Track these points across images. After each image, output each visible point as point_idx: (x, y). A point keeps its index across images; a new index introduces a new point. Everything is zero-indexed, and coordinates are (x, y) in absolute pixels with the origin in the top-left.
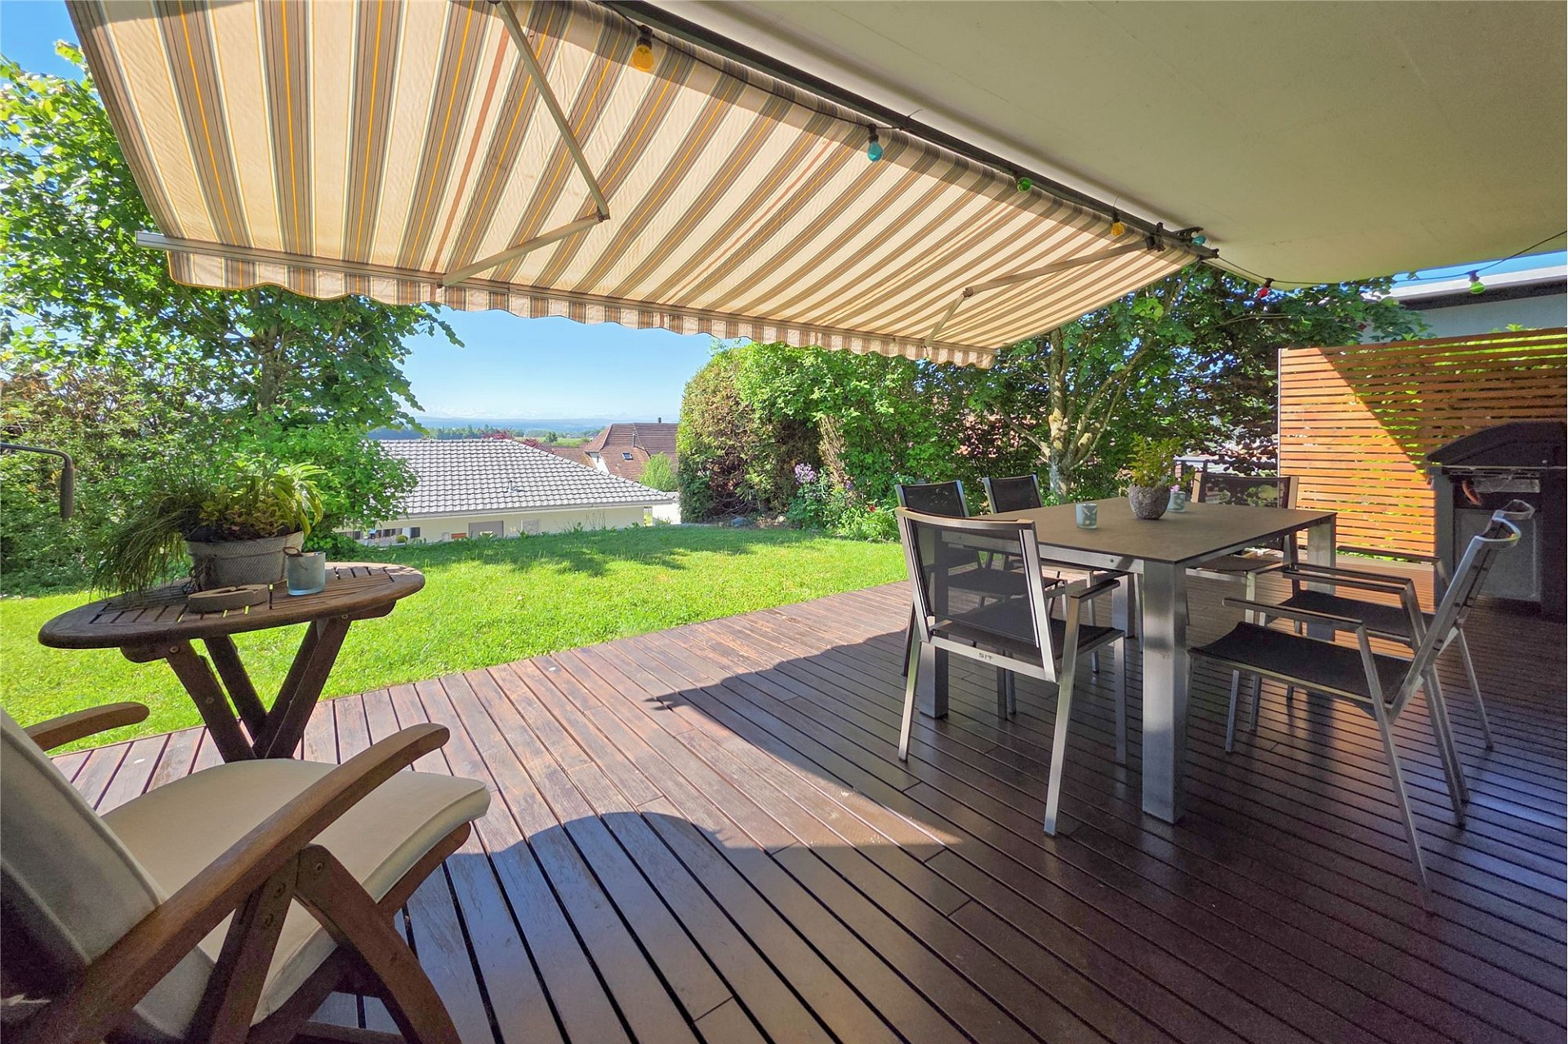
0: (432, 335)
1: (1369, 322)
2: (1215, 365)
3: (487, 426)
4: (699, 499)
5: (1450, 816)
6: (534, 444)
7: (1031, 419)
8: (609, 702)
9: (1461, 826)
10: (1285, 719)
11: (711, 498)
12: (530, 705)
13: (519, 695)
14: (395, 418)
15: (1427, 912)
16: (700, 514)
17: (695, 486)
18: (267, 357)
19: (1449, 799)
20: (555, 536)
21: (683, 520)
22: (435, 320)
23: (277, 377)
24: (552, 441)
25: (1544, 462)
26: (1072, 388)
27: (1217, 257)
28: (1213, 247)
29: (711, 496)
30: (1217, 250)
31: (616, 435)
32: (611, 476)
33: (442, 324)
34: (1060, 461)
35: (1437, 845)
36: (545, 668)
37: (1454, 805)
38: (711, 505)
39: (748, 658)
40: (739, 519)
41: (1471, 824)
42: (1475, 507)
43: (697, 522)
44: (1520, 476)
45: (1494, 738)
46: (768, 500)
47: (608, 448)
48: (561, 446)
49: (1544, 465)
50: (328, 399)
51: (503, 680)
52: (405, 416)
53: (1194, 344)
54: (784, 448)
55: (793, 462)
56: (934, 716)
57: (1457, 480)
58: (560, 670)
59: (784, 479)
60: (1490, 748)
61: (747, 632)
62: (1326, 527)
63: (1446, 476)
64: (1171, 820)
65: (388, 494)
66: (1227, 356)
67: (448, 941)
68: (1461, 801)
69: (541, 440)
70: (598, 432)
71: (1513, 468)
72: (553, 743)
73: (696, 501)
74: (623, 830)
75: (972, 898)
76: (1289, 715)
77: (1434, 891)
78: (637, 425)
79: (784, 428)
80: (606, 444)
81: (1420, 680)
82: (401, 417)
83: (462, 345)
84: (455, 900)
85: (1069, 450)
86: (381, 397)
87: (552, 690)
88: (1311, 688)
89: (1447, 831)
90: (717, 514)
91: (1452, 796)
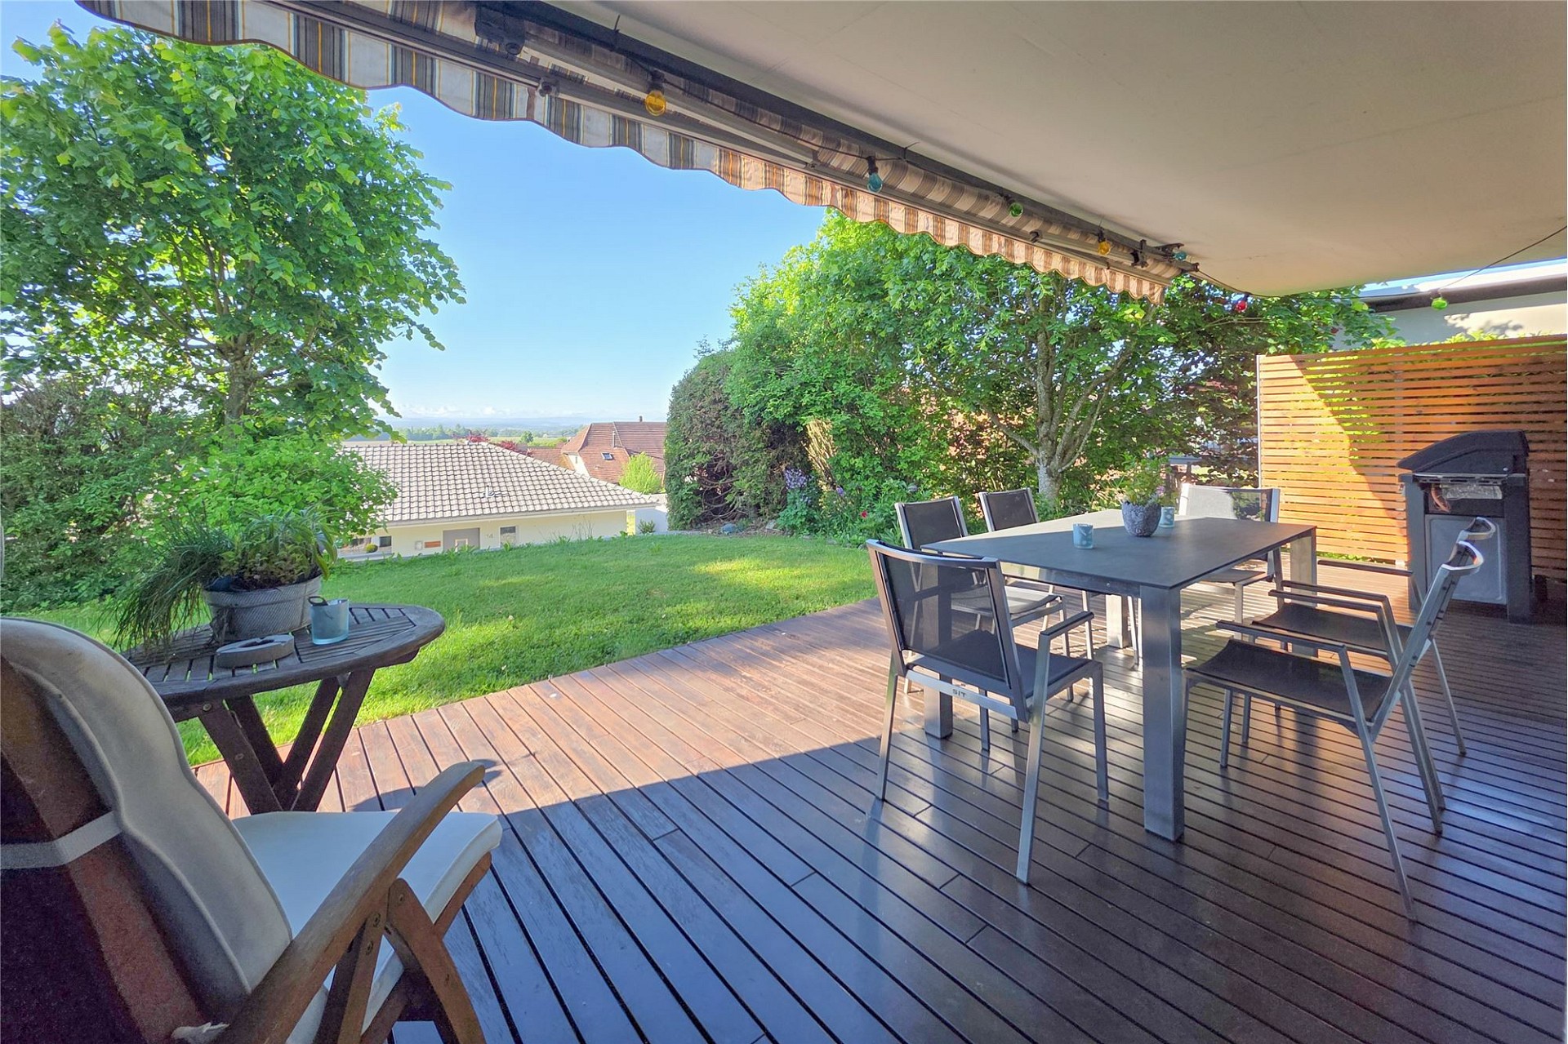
0: (410, 338)
1: (1341, 326)
2: (1196, 367)
3: (459, 426)
4: (687, 506)
5: (1428, 824)
6: (510, 446)
7: (1018, 419)
8: (614, 730)
9: (1438, 834)
10: (1274, 729)
11: (699, 504)
12: (534, 735)
13: (521, 725)
14: (372, 427)
15: (1410, 921)
16: (689, 522)
17: (683, 493)
18: (236, 365)
19: (1427, 807)
20: (540, 547)
21: (671, 528)
22: (413, 324)
23: (246, 386)
24: (528, 441)
25: (1505, 469)
26: (1058, 389)
27: (1197, 270)
28: (1193, 262)
29: (699, 502)
30: (1197, 264)
31: (593, 435)
32: (593, 479)
33: (420, 327)
34: (1048, 464)
35: (1418, 853)
36: (545, 695)
37: (1431, 812)
38: (699, 511)
39: (750, 679)
40: (729, 525)
41: (1447, 831)
42: (1442, 513)
43: (685, 529)
44: (1484, 482)
45: (1467, 743)
46: (758, 506)
47: (586, 449)
48: (537, 446)
49: (1505, 473)
50: (300, 407)
51: (504, 709)
52: (381, 423)
53: (1175, 346)
54: (773, 453)
55: (783, 467)
56: (939, 736)
57: (1425, 487)
58: (561, 697)
59: (773, 484)
60: (1463, 755)
61: (748, 651)
62: (1307, 540)
63: (1416, 484)
64: (1171, 838)
65: (366, 507)
66: (1208, 359)
67: (476, 990)
68: (1438, 809)
69: (516, 440)
70: (576, 431)
71: (1478, 476)
72: (562, 777)
73: (684, 508)
74: (641, 866)
75: (988, 924)
76: (1278, 726)
77: (1415, 899)
78: (616, 424)
79: (773, 433)
80: (586, 444)
81: (1398, 695)
82: (377, 425)
83: (442, 348)
84: (479, 946)
85: (1057, 453)
86: (357, 405)
87: (555, 718)
88: (1298, 707)
89: (1426, 839)
90: (706, 520)
91: (1429, 803)
